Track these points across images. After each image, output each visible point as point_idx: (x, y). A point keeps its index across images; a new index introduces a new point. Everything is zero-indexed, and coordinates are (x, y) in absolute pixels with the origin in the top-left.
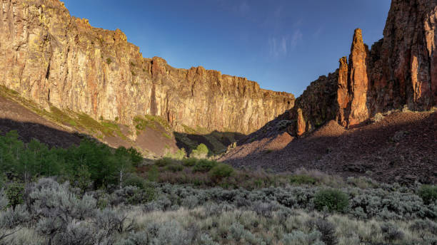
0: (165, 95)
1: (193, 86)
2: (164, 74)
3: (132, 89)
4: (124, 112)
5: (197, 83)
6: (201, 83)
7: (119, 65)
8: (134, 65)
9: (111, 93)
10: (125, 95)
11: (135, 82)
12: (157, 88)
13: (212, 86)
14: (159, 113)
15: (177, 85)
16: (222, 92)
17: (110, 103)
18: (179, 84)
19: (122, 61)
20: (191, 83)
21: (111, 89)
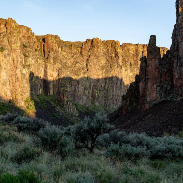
0: (57, 74)
1: (88, 61)
2: (56, 52)
3: (24, 72)
4: (16, 94)
5: (92, 57)
6: (97, 57)
7: (11, 51)
8: (26, 47)
9: (4, 78)
10: (17, 79)
11: (28, 64)
12: (48, 67)
13: (109, 59)
14: (51, 93)
15: (70, 62)
16: (121, 64)
17: (4, 87)
18: (72, 60)
19: (13, 48)
20: (85, 58)
21: (5, 74)
